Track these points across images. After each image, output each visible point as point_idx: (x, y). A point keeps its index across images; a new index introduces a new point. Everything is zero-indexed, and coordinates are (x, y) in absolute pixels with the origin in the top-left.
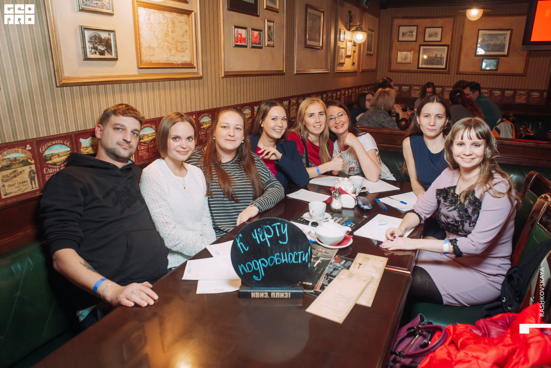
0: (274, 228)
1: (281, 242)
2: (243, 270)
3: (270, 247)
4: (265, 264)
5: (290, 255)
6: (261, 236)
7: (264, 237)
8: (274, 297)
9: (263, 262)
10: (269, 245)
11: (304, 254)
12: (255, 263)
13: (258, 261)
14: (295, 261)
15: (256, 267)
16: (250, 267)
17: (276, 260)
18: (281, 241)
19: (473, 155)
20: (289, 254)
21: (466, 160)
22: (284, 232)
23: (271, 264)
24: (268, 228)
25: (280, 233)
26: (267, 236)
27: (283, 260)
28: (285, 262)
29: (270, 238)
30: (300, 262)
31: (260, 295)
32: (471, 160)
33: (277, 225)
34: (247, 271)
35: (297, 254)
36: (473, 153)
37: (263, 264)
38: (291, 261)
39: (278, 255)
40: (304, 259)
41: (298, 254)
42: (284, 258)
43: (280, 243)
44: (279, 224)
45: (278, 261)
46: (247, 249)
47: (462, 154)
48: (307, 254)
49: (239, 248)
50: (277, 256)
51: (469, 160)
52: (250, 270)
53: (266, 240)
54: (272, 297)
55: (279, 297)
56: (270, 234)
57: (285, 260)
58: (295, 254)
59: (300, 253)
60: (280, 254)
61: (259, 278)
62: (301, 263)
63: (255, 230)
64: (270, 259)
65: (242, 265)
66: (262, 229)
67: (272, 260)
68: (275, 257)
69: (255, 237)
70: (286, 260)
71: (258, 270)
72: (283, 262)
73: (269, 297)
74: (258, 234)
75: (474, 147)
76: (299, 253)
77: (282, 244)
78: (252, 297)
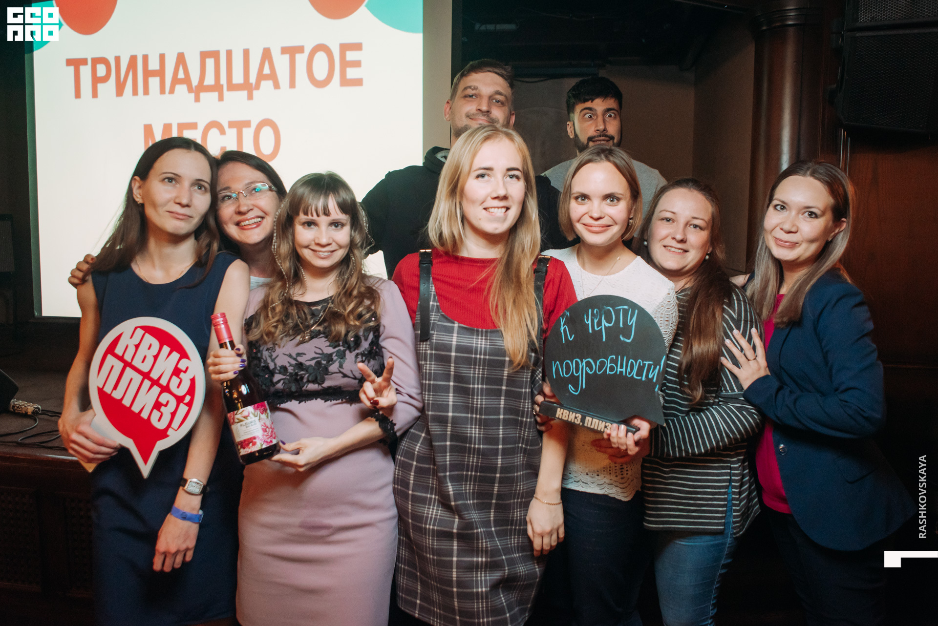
0: (617, 313)
1: (622, 339)
2: (557, 369)
3: (604, 342)
4: (591, 369)
5: (632, 362)
6: (596, 321)
7: (599, 324)
8: (589, 426)
9: (588, 364)
10: (604, 340)
11: (653, 366)
12: (577, 364)
13: (582, 362)
14: (637, 375)
15: (577, 371)
16: (568, 367)
17: (609, 366)
18: (623, 336)
19: (334, 244)
20: (631, 360)
21: (321, 253)
22: (630, 322)
23: (599, 371)
24: (609, 310)
25: (625, 322)
26: (604, 322)
27: (619, 370)
28: (621, 372)
29: (609, 327)
30: (644, 379)
31: (569, 415)
32: (329, 253)
33: (624, 309)
34: (563, 374)
35: (641, 365)
36: (334, 241)
37: (587, 368)
38: (630, 374)
39: (613, 358)
40: (650, 376)
41: (644, 365)
42: (622, 367)
43: (620, 339)
44: (626, 307)
45: (612, 369)
46: (571, 338)
47: (313, 243)
48: (658, 367)
49: (562, 333)
50: (612, 361)
51: (326, 254)
52: (567, 373)
53: (601, 328)
54: (586, 425)
55: (596, 428)
56: (609, 321)
57: (621, 370)
58: (640, 363)
59: (647, 363)
60: (617, 358)
61: (576, 391)
62: (644, 381)
63: (590, 310)
64: (600, 362)
65: (558, 362)
66: (600, 311)
67: (603, 364)
68: (607, 361)
69: (588, 321)
70: (624, 370)
71: (579, 376)
72: (618, 373)
73: (581, 424)
74: (593, 318)
75: (333, 229)
76: (645, 362)
77: (623, 341)
78: (557, 416)
